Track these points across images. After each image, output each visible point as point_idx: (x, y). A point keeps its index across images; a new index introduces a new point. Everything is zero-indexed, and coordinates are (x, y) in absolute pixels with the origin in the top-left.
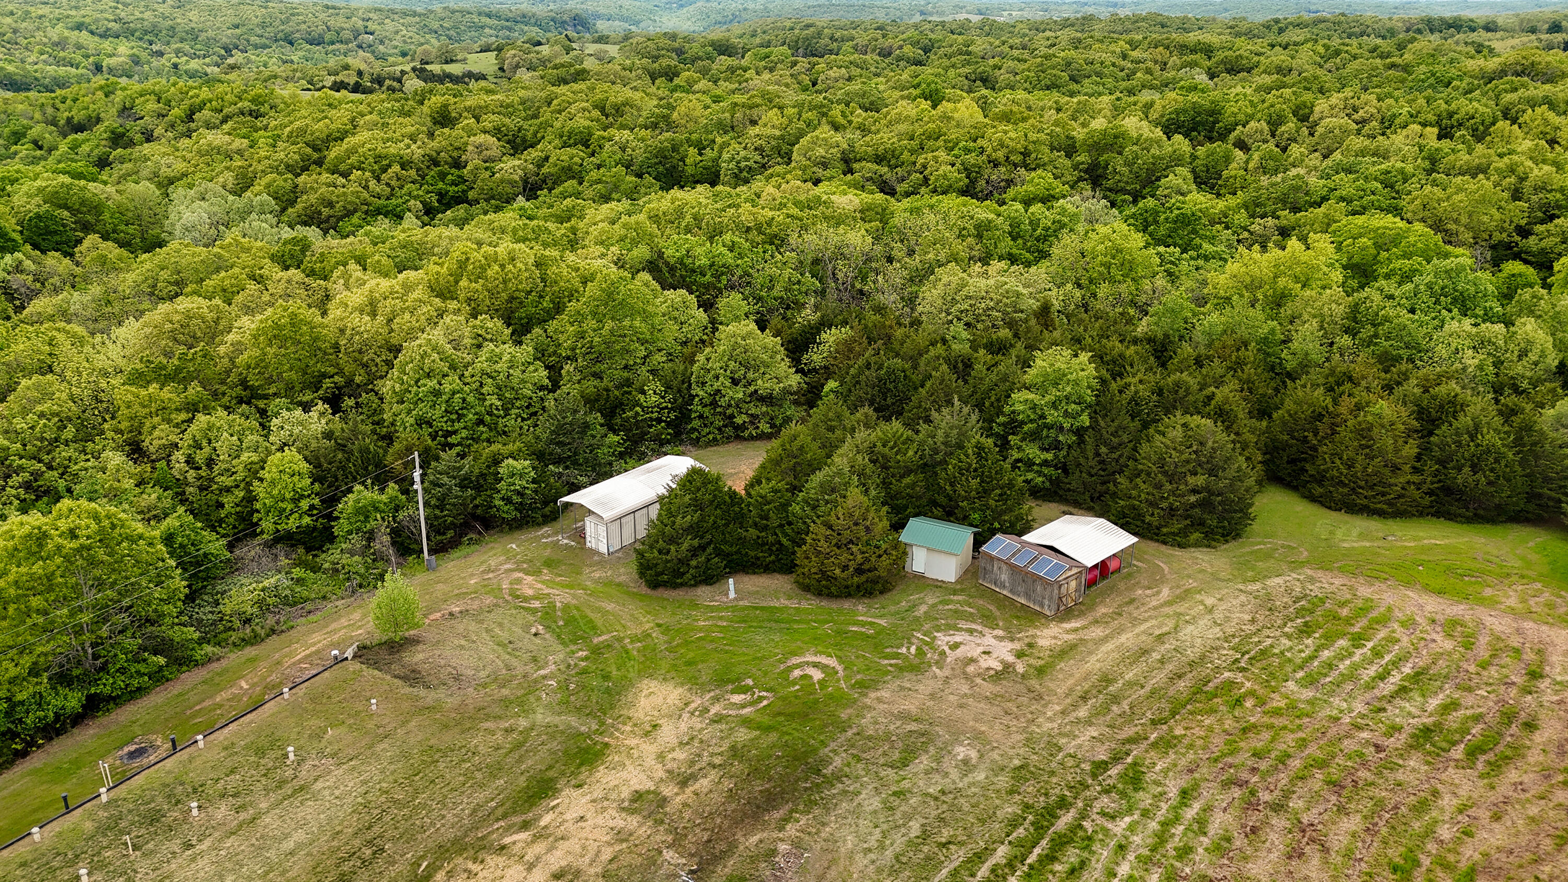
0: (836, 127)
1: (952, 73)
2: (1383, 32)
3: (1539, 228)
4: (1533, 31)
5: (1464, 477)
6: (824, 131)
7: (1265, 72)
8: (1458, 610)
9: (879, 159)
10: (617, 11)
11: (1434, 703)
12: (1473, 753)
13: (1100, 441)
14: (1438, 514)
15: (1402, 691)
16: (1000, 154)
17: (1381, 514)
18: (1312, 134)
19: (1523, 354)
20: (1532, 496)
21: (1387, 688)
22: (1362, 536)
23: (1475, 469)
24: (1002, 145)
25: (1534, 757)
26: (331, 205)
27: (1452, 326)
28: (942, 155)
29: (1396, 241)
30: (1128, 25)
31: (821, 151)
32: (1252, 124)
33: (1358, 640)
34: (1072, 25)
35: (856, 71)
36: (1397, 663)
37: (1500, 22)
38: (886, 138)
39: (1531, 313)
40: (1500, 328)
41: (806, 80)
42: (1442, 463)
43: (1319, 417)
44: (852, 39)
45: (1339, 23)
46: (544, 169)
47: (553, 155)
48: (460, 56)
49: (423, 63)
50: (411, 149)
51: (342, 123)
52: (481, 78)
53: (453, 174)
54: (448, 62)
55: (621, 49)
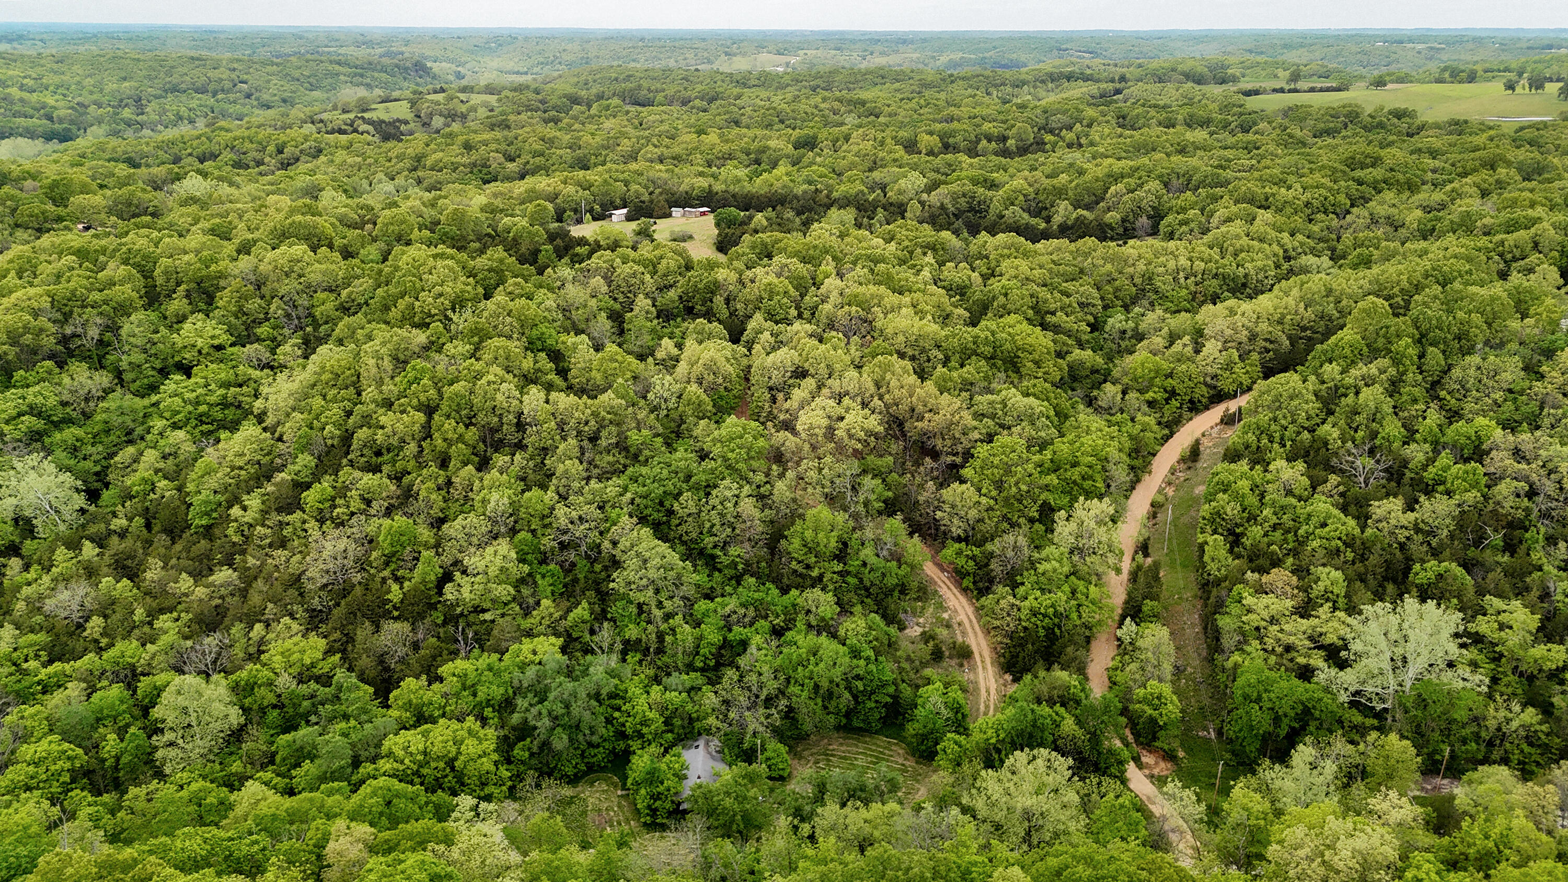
0: (656, 146)
1: (718, 118)
6: (650, 148)
9: (674, 158)
10: (442, 53)
28: (698, 156)
30: (859, 77)
34: (821, 77)
35: (665, 117)
38: (677, 150)
41: (636, 122)
44: (663, 90)
46: (528, 167)
47: (532, 161)
48: (373, 106)
49: (345, 111)
50: (465, 160)
51: (419, 150)
52: (406, 123)
53: (485, 170)
54: (363, 111)
55: (499, 100)
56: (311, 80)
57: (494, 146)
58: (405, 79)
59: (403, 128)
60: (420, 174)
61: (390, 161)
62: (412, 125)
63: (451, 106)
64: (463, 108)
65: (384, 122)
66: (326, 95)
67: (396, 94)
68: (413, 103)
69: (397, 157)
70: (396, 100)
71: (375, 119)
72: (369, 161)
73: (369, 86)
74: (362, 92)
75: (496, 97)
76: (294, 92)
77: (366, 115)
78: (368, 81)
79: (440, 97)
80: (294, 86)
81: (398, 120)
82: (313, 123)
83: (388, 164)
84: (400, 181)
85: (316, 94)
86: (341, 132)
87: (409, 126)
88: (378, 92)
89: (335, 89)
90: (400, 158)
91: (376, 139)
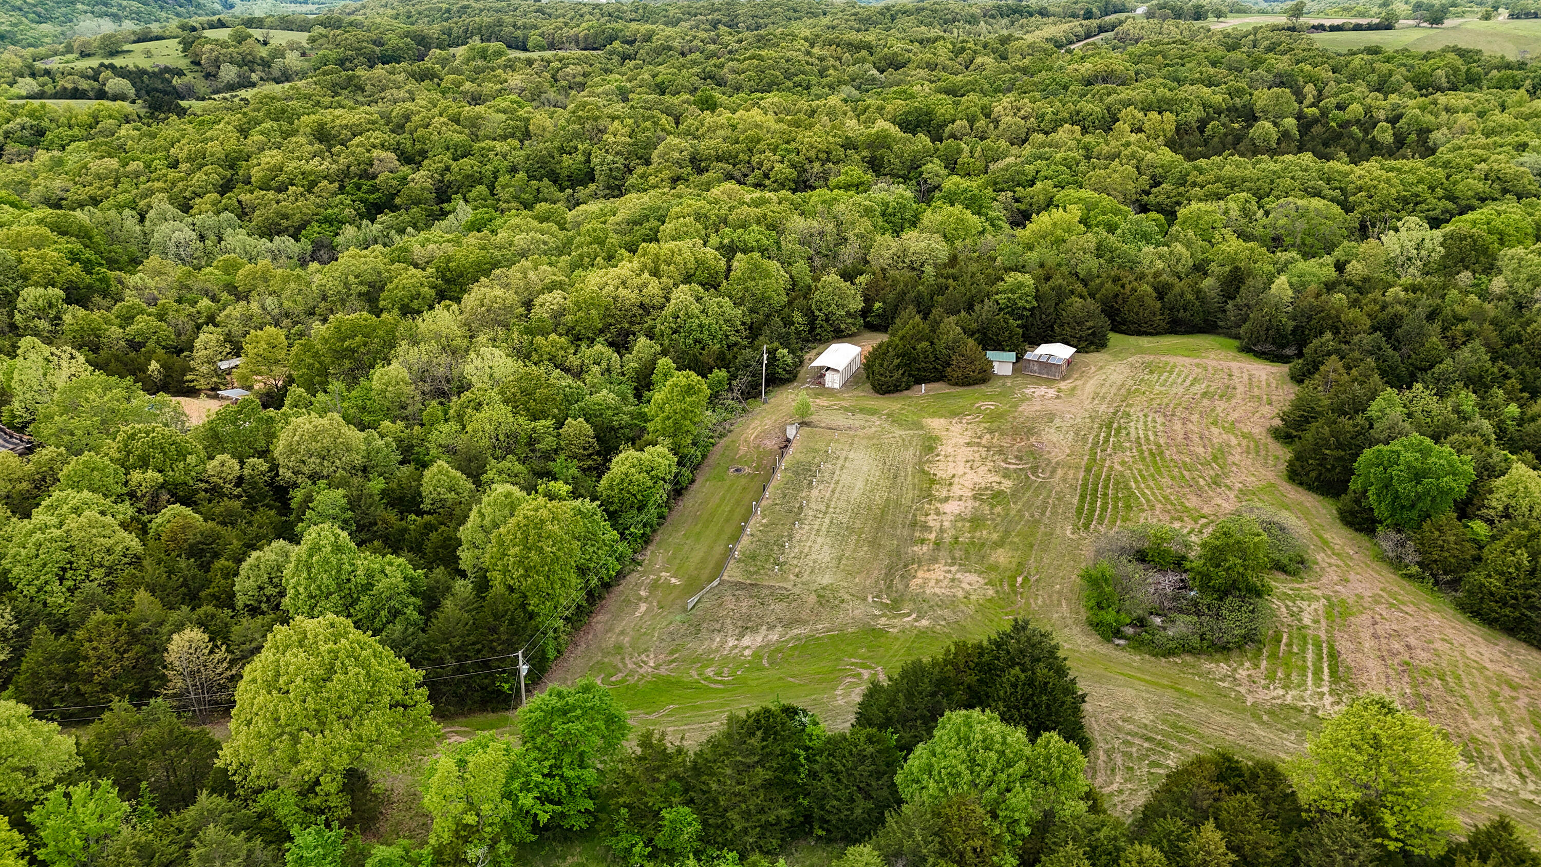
2: (969, 18)
3: (1154, 190)
4: (1074, 16)
5: (1181, 314)
7: (918, 67)
8: (1197, 361)
11: (1203, 386)
12: (1221, 397)
13: (1042, 313)
14: (1170, 333)
15: (1192, 385)
16: (812, 154)
17: (1151, 334)
18: (996, 127)
19: (1178, 261)
20: (1205, 321)
21: (1188, 383)
22: (1149, 342)
23: (1185, 310)
24: (812, 147)
25: (1239, 396)
26: (286, 217)
27: (1145, 250)
29: (1096, 205)
31: (676, 155)
32: (958, 122)
33: (1171, 373)
36: (1187, 377)
37: (1052, 9)
39: (1177, 240)
40: (1166, 248)
42: (1171, 309)
43: (1117, 295)
45: (936, 11)
46: (448, 177)
47: (454, 165)
48: (126, 47)
49: (84, 55)
50: (326, 165)
51: (232, 143)
52: (180, 73)
53: (366, 185)
54: (114, 53)
55: (312, 40)
56: (39, 9)
57: (376, 137)
58: (162, 8)
59: (176, 81)
60: (245, 197)
61: (174, 165)
62: (189, 78)
63: (244, 48)
64: (263, 52)
65: (144, 72)
66: (59, 29)
67: (155, 28)
68: (187, 45)
69: (189, 159)
70: (158, 38)
71: (131, 67)
72: (133, 166)
73: (116, 18)
74: (107, 27)
75: (306, 35)
76: (16, 25)
77: (118, 62)
78: (114, 10)
79: (223, 34)
80: (16, 17)
81: (167, 70)
82: (33, 75)
83: (172, 174)
84: (205, 217)
85: (46, 27)
86: (77, 94)
87: (185, 79)
88: (128, 26)
89: (71, 21)
90: (198, 160)
91: (139, 108)
